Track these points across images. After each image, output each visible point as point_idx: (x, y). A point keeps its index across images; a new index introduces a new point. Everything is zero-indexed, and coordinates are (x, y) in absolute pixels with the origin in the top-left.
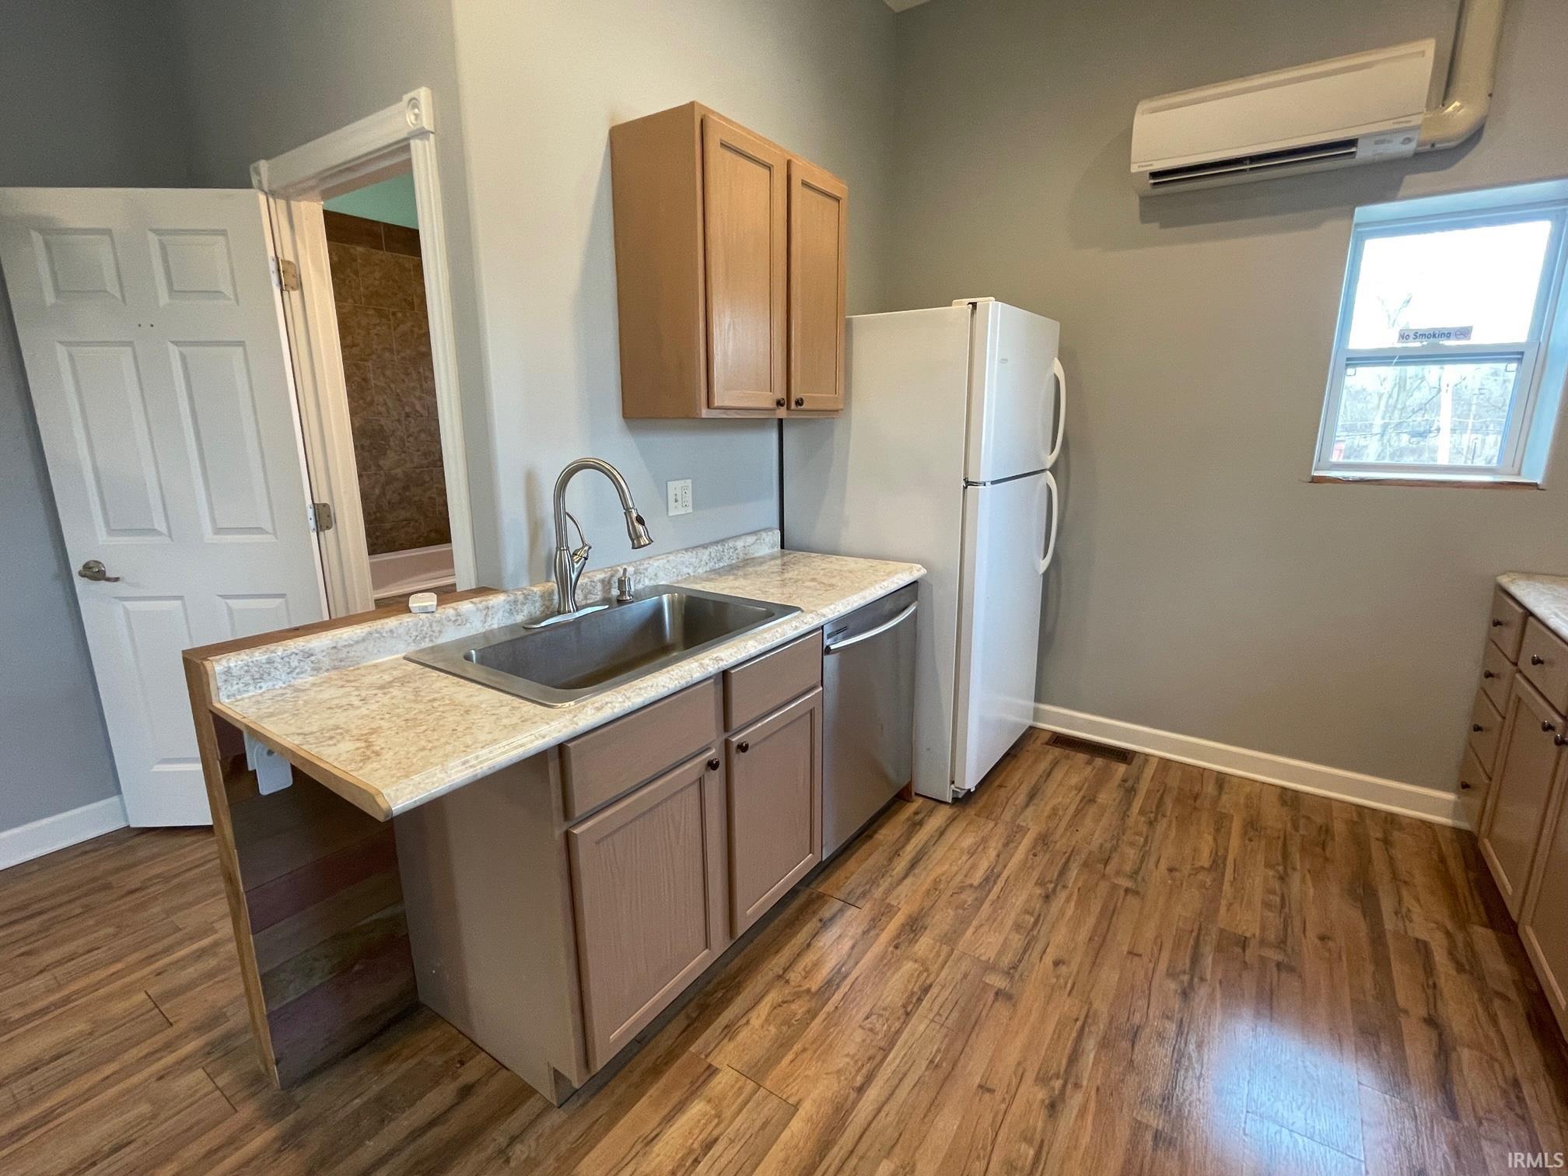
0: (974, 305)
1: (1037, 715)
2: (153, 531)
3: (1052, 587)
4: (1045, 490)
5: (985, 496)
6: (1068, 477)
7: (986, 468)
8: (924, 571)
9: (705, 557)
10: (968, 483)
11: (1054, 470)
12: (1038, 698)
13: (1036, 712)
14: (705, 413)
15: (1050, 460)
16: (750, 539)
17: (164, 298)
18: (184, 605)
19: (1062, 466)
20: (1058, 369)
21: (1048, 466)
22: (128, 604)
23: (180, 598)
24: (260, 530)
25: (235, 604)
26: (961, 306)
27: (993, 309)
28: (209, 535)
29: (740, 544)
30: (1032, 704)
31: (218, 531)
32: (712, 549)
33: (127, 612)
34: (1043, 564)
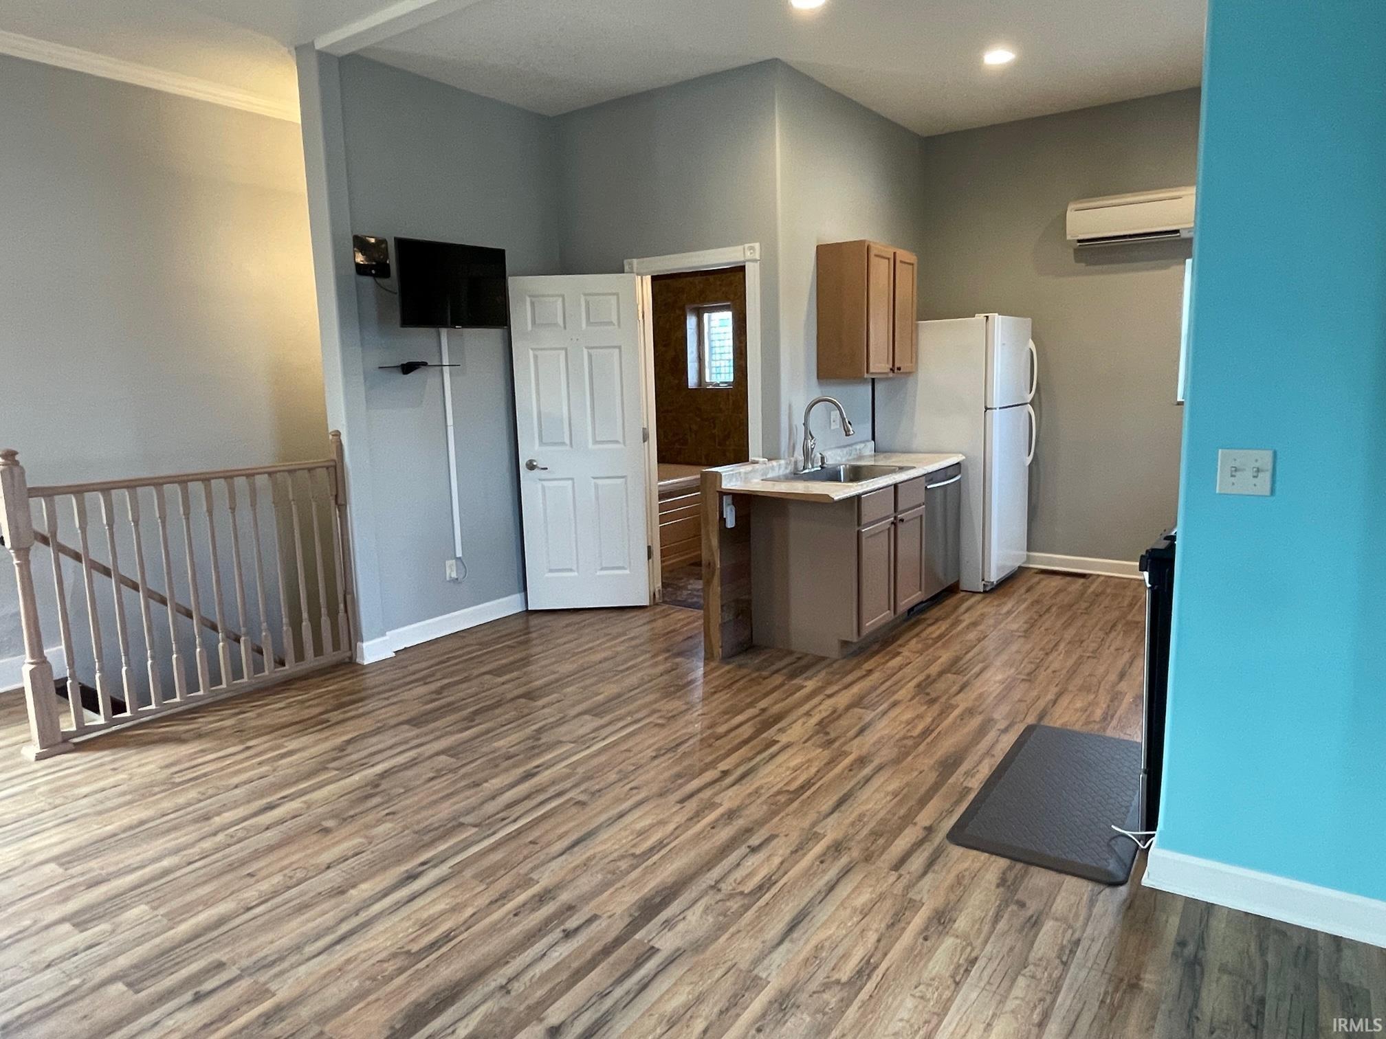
0: (987, 317)
1: (1029, 559)
2: (563, 444)
3: (1035, 474)
4: (1027, 415)
5: (996, 414)
6: (1041, 410)
7: (996, 400)
8: (964, 457)
9: (845, 452)
10: (987, 409)
11: (1032, 403)
12: (1029, 549)
13: (1028, 557)
14: (866, 376)
15: (1030, 397)
16: (862, 445)
17: (584, 325)
18: (574, 483)
19: (1037, 402)
20: (1031, 345)
21: (1029, 401)
22: (546, 483)
23: (572, 479)
24: (617, 442)
25: (600, 482)
26: (980, 317)
27: (997, 318)
28: (590, 446)
29: (858, 447)
30: (1025, 553)
31: (596, 442)
32: (847, 449)
33: (543, 488)
34: (1029, 460)
